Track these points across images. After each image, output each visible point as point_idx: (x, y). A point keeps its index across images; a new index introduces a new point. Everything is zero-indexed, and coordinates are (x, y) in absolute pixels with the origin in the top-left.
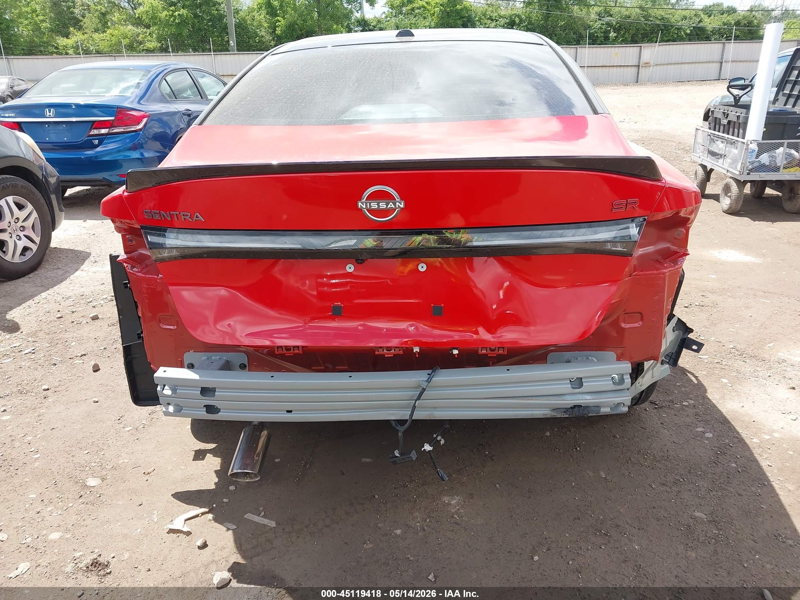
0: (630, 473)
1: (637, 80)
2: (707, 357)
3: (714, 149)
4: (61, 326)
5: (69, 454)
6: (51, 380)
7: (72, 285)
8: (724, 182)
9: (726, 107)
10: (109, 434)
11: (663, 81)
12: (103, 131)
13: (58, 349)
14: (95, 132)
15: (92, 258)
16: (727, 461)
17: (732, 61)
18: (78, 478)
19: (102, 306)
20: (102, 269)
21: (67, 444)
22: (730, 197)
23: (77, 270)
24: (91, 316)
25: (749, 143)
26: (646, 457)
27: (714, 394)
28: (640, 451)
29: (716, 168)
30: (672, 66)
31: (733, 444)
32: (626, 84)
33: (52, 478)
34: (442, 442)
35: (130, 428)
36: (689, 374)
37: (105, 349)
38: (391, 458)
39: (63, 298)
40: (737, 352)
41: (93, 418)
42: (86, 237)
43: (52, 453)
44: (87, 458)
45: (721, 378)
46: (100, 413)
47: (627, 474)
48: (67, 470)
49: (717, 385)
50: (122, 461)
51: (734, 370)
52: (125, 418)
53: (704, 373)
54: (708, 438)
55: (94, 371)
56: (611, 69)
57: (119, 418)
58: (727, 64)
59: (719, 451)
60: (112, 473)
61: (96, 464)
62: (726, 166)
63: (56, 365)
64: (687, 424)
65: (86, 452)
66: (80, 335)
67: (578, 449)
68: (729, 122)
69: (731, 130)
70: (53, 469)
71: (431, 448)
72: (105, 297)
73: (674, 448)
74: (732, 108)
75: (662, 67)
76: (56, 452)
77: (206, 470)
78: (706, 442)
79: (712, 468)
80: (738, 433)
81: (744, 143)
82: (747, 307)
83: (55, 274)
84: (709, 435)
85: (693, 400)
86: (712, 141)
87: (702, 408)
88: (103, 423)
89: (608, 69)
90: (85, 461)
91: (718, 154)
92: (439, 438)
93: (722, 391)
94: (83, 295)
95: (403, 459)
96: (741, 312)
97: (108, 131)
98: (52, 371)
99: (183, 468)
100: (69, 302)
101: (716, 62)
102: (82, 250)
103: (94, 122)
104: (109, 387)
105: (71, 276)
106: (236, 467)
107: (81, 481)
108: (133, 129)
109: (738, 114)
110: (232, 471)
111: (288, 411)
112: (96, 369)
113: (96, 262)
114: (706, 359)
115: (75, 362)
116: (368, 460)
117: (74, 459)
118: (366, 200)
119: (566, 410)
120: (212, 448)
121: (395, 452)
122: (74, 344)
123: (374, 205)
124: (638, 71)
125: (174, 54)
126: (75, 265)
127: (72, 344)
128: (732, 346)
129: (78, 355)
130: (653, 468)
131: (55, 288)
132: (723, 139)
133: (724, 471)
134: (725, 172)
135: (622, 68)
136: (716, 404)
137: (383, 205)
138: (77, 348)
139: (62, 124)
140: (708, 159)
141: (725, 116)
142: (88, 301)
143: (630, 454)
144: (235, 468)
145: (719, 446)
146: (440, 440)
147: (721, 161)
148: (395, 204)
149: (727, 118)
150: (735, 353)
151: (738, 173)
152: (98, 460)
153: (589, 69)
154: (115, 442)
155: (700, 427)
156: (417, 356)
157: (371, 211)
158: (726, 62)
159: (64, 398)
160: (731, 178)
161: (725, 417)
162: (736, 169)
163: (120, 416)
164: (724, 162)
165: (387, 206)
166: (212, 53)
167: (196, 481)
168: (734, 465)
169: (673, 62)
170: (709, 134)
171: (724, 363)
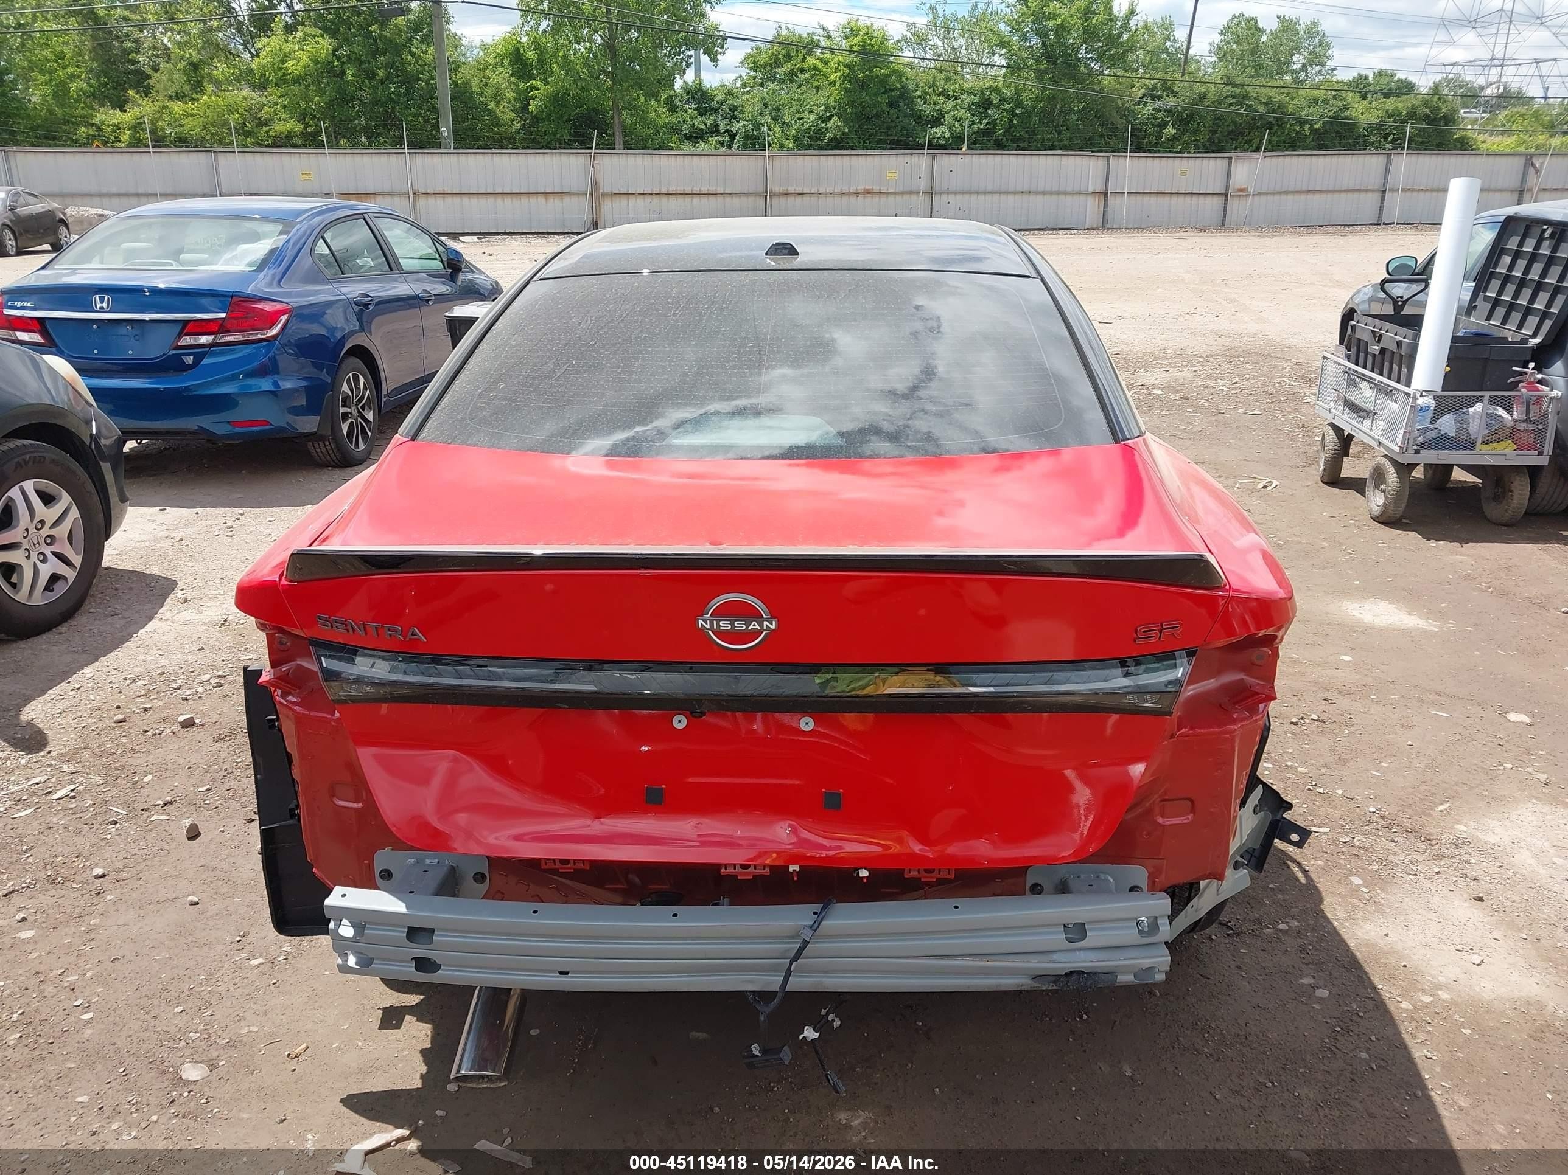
0: (1176, 1068)
1: (1224, 220)
2: (1327, 830)
3: (1355, 397)
4: (124, 740)
5: (147, 1013)
6: (107, 855)
7: (142, 650)
8: (1374, 463)
9: (1378, 322)
10: (221, 972)
11: (1274, 225)
12: (204, 339)
13: (119, 789)
14: (188, 340)
15: (178, 593)
16: (1352, 1047)
17: (1403, 190)
18: (166, 1064)
19: (200, 697)
20: (198, 616)
21: (144, 991)
22: (1384, 491)
23: (151, 619)
24: (182, 718)
25: (1418, 396)
26: (1206, 1035)
27: (1337, 907)
28: (1197, 1024)
29: (1359, 436)
30: (1290, 197)
31: (1364, 1013)
32: (1202, 229)
33: (117, 1062)
34: (837, 1023)
35: (260, 960)
36: (1292, 865)
37: (208, 790)
38: (745, 1057)
39: (125, 679)
40: (1381, 822)
41: (190, 938)
42: (165, 544)
43: (115, 1010)
44: (181, 1021)
45: (1351, 874)
46: (203, 926)
47: (1170, 1069)
48: (145, 1046)
49: (1341, 889)
50: (246, 1030)
51: (1374, 858)
52: (250, 938)
53: (1320, 863)
54: (1321, 999)
55: (191, 838)
56: (1174, 198)
57: (238, 939)
58: (1395, 194)
59: (1339, 1026)
60: (228, 1055)
61: (198, 1035)
62: (1377, 433)
63: (116, 823)
64: (1283, 969)
65: (179, 1009)
66: (159, 760)
67: (1085, 1017)
68: (1383, 351)
69: (1386, 365)
70: (119, 1044)
71: (816, 1035)
72: (207, 677)
73: (1258, 1018)
74: (1388, 325)
75: (1270, 197)
76: (122, 1009)
77: (404, 1049)
78: (1317, 1007)
79: (1325, 1061)
80: (1375, 988)
81: (1408, 395)
82: (1405, 726)
83: (109, 627)
84: (1323, 993)
85: (1297, 919)
86: (1352, 383)
87: (1314, 936)
88: (209, 948)
89: (1167, 198)
90: (177, 1029)
91: (1363, 410)
92: (830, 1018)
93: (1350, 903)
94: (164, 673)
95: (767, 1061)
96: (1394, 736)
97: (214, 339)
98: (109, 837)
99: (360, 1044)
100: (138, 687)
101: (1372, 191)
102: (158, 573)
103: (186, 322)
104: (218, 873)
105: (141, 631)
106: (466, 1064)
107: (171, 1069)
108: (260, 336)
109: (1399, 338)
110: (458, 1071)
111: (561, 973)
112: (193, 834)
113: (186, 601)
114: (1325, 834)
115: (152, 819)
116: (702, 1035)
117: (157, 1022)
118: (711, 615)
119: (1057, 979)
120: (414, 1003)
121: (753, 1049)
122: (149, 778)
123: (725, 625)
124: (1226, 204)
125: (331, 151)
126: (147, 607)
127: (146, 779)
128: (1372, 809)
129: (158, 802)
130: (1218, 1060)
131: (110, 656)
132: (1372, 383)
133: (1347, 1067)
134: (1375, 445)
135: (1195, 198)
136: (1338, 928)
137: (740, 625)
138: (155, 787)
139: (125, 324)
140: (1345, 417)
141: (1375, 338)
142: (175, 686)
143: (1177, 1029)
144: (464, 1065)
145: (1339, 1015)
146: (833, 1021)
147: (1367, 422)
148: (761, 625)
149: (1379, 341)
150: (1377, 823)
151: (1397, 449)
152: (201, 1027)
153: (1133, 197)
154: (232, 989)
155: (1307, 975)
156: (795, 879)
157: (720, 634)
158: (1392, 190)
159: (134, 895)
160: (1385, 456)
161: (1353, 956)
162: (1394, 441)
163: (242, 933)
164: (1374, 425)
165: (747, 627)
166: (406, 150)
167: (385, 1072)
168: (1364, 1055)
169: (1290, 189)
170: (1347, 370)
171: (1357, 843)
